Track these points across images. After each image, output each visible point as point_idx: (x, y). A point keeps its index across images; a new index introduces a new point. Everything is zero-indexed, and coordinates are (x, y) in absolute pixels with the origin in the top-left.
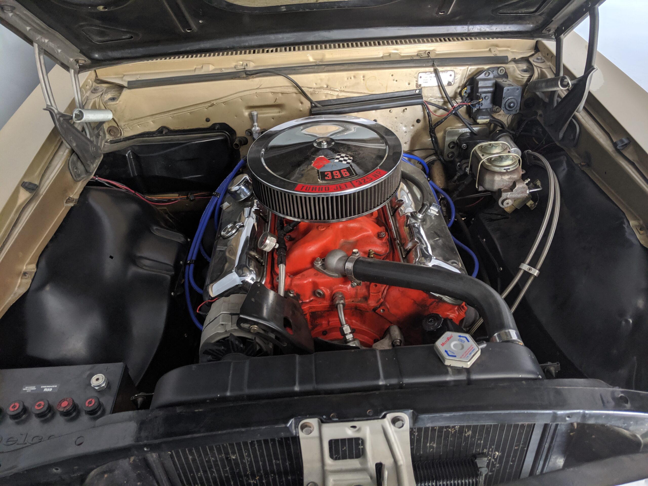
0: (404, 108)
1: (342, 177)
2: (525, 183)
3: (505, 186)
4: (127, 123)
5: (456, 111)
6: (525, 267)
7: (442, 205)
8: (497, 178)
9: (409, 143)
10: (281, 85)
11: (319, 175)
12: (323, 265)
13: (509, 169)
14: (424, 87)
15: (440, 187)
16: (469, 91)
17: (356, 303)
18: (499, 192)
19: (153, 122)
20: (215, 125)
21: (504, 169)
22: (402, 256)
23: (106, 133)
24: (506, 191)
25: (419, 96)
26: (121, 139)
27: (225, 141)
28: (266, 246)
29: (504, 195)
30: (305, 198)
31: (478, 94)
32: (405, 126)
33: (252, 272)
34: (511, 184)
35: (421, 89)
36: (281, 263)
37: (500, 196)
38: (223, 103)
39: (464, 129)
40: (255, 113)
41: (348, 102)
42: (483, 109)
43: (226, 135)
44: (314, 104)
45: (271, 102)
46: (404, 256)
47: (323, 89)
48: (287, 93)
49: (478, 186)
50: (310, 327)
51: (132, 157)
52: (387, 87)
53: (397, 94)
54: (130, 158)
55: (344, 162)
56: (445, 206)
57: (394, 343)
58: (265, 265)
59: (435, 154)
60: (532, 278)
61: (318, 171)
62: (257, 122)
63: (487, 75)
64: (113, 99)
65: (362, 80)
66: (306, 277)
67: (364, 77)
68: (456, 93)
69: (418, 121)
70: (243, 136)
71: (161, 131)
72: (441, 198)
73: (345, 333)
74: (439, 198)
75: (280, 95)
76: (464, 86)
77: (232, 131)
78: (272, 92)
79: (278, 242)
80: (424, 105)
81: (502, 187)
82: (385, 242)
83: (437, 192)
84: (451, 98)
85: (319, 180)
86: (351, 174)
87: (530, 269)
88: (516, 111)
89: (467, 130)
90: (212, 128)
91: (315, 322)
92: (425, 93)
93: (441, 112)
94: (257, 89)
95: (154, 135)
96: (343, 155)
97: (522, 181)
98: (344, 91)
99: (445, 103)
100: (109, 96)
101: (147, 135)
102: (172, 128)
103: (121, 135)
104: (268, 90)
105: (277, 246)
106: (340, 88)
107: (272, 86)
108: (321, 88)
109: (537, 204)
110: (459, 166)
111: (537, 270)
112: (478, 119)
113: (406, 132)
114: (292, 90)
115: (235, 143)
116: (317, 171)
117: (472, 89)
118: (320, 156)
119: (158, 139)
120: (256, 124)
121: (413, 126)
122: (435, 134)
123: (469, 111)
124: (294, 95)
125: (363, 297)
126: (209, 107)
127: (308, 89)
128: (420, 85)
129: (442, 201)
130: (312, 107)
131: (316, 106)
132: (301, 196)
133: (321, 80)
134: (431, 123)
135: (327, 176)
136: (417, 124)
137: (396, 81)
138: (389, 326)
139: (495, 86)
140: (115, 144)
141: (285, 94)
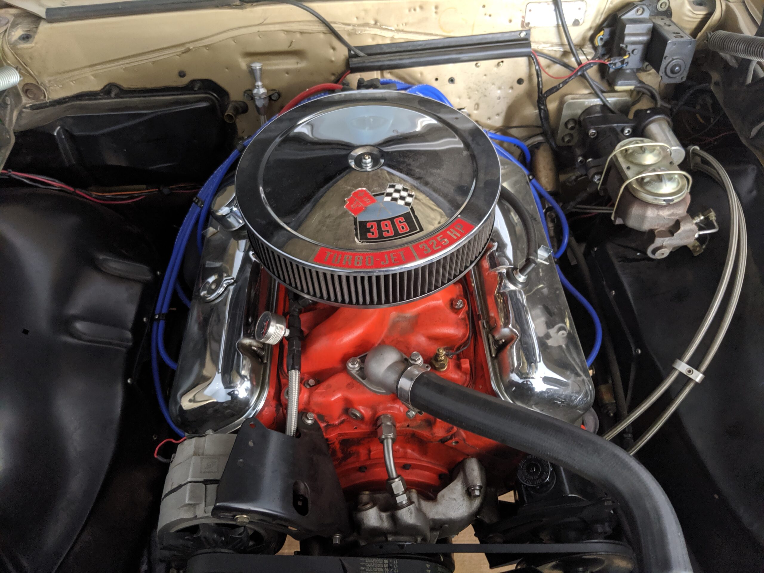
0: (500, 60)
1: (397, 234)
2: (695, 222)
3: (662, 226)
4: (53, 78)
5: (584, 71)
6: (682, 367)
7: (549, 219)
8: (650, 213)
9: (503, 115)
10: (299, 19)
11: (356, 229)
12: (361, 369)
13: (672, 200)
14: (535, 27)
15: (546, 189)
16: (606, 37)
17: (414, 429)
18: (651, 235)
19: (95, 76)
20: (193, 82)
21: (664, 200)
22: (491, 355)
23: (22, 94)
24: (663, 234)
25: (525, 42)
26: (47, 103)
27: (211, 109)
28: (268, 338)
29: (658, 242)
30: (332, 276)
31: (621, 45)
32: (500, 88)
33: (246, 379)
34: (672, 223)
35: (529, 30)
36: (293, 368)
37: (652, 241)
38: (206, 46)
39: (593, 100)
40: (257, 66)
41: (410, 48)
42: (627, 69)
43: (213, 98)
44: (354, 51)
45: (283, 47)
46: (493, 355)
47: (370, 27)
48: (310, 33)
49: (615, 218)
50: (340, 455)
51: (63, 137)
52: (473, 25)
53: (490, 38)
54: (61, 139)
55: (401, 202)
56: (553, 221)
57: (470, 490)
58: (269, 363)
59: (544, 134)
60: (692, 385)
61: (355, 219)
62: (261, 81)
63: (640, 12)
64: (26, 38)
65: (434, 14)
66: (334, 391)
67: (436, 8)
68: (584, 39)
69: (520, 81)
70: (239, 100)
71: (107, 90)
72: (547, 207)
73: (395, 493)
74: (544, 207)
75: (298, 35)
76: (599, 29)
77: (222, 92)
78: (284, 31)
79: (288, 327)
80: (531, 57)
81: (656, 227)
82: (463, 316)
83: (541, 196)
84: (576, 45)
85: (356, 240)
86: (412, 228)
87: (689, 371)
88: (682, 78)
89: (596, 101)
90: (189, 88)
91: (349, 450)
92: (534, 37)
93: (557, 69)
94: (259, 25)
95: (99, 97)
96: (399, 187)
97: (691, 219)
98: (403, 31)
99: (565, 54)
100: (18, 32)
101: (87, 97)
102: (125, 85)
103: (45, 97)
104: (277, 27)
105: (287, 334)
106: (397, 25)
107: (285, 20)
108: (366, 25)
109: (704, 247)
110: (581, 161)
111: (702, 373)
112: (616, 85)
113: (499, 98)
114: (317, 27)
115: (226, 114)
116: (352, 218)
117: (612, 35)
118: (360, 189)
119: (104, 104)
120: (259, 83)
121: (512, 88)
122: (546, 106)
123: (603, 70)
124: (322, 36)
125: (424, 420)
126: (183, 53)
127: (344, 26)
128: (529, 23)
129: (548, 213)
130: (351, 56)
131: (356, 56)
132: (325, 272)
133: (366, 11)
134: (541, 87)
135: (370, 232)
136: (518, 85)
137: (490, 16)
138: (464, 459)
139: (650, 33)
140: (39, 111)
141: (307, 34)
